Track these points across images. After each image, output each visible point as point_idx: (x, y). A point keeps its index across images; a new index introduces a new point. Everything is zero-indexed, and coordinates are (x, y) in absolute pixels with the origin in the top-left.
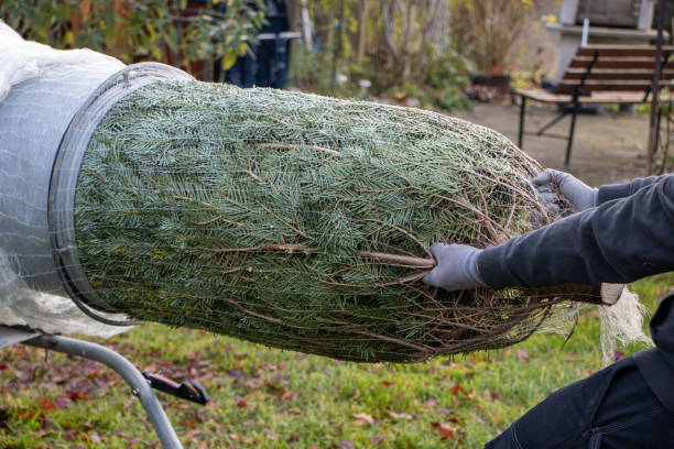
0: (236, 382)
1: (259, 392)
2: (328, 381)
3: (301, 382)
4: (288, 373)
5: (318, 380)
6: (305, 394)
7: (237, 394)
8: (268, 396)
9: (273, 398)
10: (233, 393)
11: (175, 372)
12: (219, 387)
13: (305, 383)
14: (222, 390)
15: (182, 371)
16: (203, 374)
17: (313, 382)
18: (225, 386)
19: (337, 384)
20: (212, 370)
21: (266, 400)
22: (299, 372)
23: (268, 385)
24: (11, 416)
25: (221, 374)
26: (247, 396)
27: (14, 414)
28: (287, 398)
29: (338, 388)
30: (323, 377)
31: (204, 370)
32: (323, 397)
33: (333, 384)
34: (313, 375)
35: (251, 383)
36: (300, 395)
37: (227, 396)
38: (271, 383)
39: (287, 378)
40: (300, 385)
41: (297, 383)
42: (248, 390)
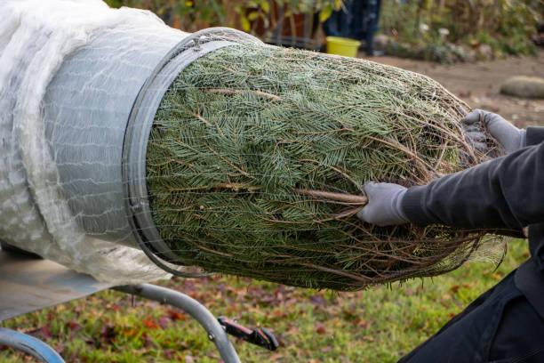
0: (317, 308)
1: (337, 319)
2: (399, 311)
3: (376, 311)
4: (364, 302)
5: (391, 310)
6: (378, 321)
7: (317, 320)
8: (345, 323)
9: (349, 325)
10: (315, 318)
11: (263, 296)
12: (301, 312)
13: (379, 312)
14: (304, 315)
15: (270, 296)
16: (288, 299)
17: (386, 312)
18: (307, 312)
19: (408, 314)
20: (296, 296)
21: (343, 327)
22: (373, 301)
23: (345, 312)
24: (117, 333)
25: (304, 300)
26: (326, 323)
27: (121, 333)
28: (362, 326)
29: (409, 318)
30: (395, 307)
31: (289, 295)
32: (395, 327)
33: (404, 314)
34: (387, 305)
35: (330, 310)
36: (374, 323)
37: (308, 322)
38: (349, 311)
39: (362, 306)
40: (374, 314)
41: (371, 311)
42: (327, 317)
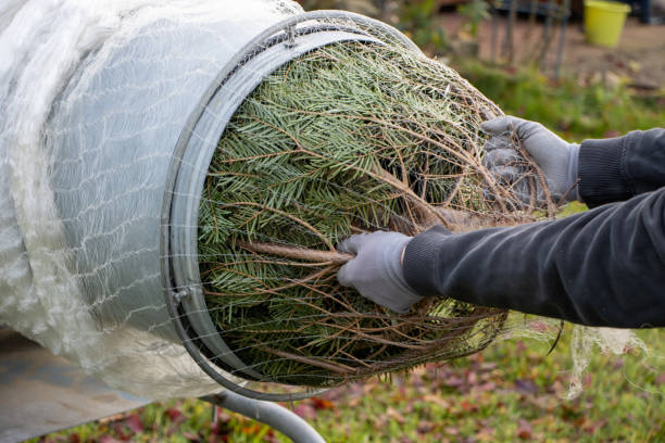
0: (523, 399)
1: (551, 417)
2: (644, 409)
3: (609, 405)
4: (593, 392)
5: (632, 407)
6: (611, 424)
7: (523, 416)
8: (562, 424)
9: (567, 427)
10: (519, 414)
11: (448, 376)
12: (500, 405)
13: (614, 408)
14: (503, 410)
15: (459, 377)
16: (483, 383)
17: (624, 409)
18: (507, 405)
19: (656, 414)
20: (494, 378)
21: (559, 430)
22: (606, 390)
23: (564, 407)
24: (232, 430)
25: (507, 384)
26: (534, 422)
27: (237, 428)
28: (586, 430)
29: (657, 421)
30: (638, 402)
31: (486, 376)
32: (635, 435)
33: (651, 414)
34: (627, 398)
35: (543, 401)
36: (605, 426)
37: (507, 419)
38: (569, 406)
39: (590, 399)
40: (607, 411)
41: (603, 406)
42: (536, 414)
